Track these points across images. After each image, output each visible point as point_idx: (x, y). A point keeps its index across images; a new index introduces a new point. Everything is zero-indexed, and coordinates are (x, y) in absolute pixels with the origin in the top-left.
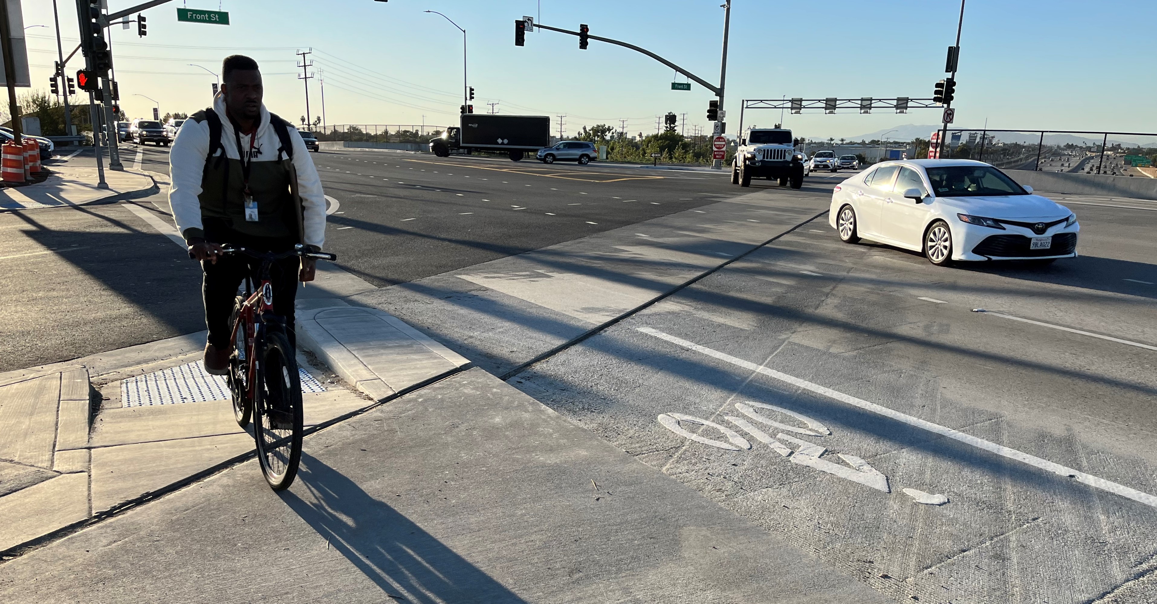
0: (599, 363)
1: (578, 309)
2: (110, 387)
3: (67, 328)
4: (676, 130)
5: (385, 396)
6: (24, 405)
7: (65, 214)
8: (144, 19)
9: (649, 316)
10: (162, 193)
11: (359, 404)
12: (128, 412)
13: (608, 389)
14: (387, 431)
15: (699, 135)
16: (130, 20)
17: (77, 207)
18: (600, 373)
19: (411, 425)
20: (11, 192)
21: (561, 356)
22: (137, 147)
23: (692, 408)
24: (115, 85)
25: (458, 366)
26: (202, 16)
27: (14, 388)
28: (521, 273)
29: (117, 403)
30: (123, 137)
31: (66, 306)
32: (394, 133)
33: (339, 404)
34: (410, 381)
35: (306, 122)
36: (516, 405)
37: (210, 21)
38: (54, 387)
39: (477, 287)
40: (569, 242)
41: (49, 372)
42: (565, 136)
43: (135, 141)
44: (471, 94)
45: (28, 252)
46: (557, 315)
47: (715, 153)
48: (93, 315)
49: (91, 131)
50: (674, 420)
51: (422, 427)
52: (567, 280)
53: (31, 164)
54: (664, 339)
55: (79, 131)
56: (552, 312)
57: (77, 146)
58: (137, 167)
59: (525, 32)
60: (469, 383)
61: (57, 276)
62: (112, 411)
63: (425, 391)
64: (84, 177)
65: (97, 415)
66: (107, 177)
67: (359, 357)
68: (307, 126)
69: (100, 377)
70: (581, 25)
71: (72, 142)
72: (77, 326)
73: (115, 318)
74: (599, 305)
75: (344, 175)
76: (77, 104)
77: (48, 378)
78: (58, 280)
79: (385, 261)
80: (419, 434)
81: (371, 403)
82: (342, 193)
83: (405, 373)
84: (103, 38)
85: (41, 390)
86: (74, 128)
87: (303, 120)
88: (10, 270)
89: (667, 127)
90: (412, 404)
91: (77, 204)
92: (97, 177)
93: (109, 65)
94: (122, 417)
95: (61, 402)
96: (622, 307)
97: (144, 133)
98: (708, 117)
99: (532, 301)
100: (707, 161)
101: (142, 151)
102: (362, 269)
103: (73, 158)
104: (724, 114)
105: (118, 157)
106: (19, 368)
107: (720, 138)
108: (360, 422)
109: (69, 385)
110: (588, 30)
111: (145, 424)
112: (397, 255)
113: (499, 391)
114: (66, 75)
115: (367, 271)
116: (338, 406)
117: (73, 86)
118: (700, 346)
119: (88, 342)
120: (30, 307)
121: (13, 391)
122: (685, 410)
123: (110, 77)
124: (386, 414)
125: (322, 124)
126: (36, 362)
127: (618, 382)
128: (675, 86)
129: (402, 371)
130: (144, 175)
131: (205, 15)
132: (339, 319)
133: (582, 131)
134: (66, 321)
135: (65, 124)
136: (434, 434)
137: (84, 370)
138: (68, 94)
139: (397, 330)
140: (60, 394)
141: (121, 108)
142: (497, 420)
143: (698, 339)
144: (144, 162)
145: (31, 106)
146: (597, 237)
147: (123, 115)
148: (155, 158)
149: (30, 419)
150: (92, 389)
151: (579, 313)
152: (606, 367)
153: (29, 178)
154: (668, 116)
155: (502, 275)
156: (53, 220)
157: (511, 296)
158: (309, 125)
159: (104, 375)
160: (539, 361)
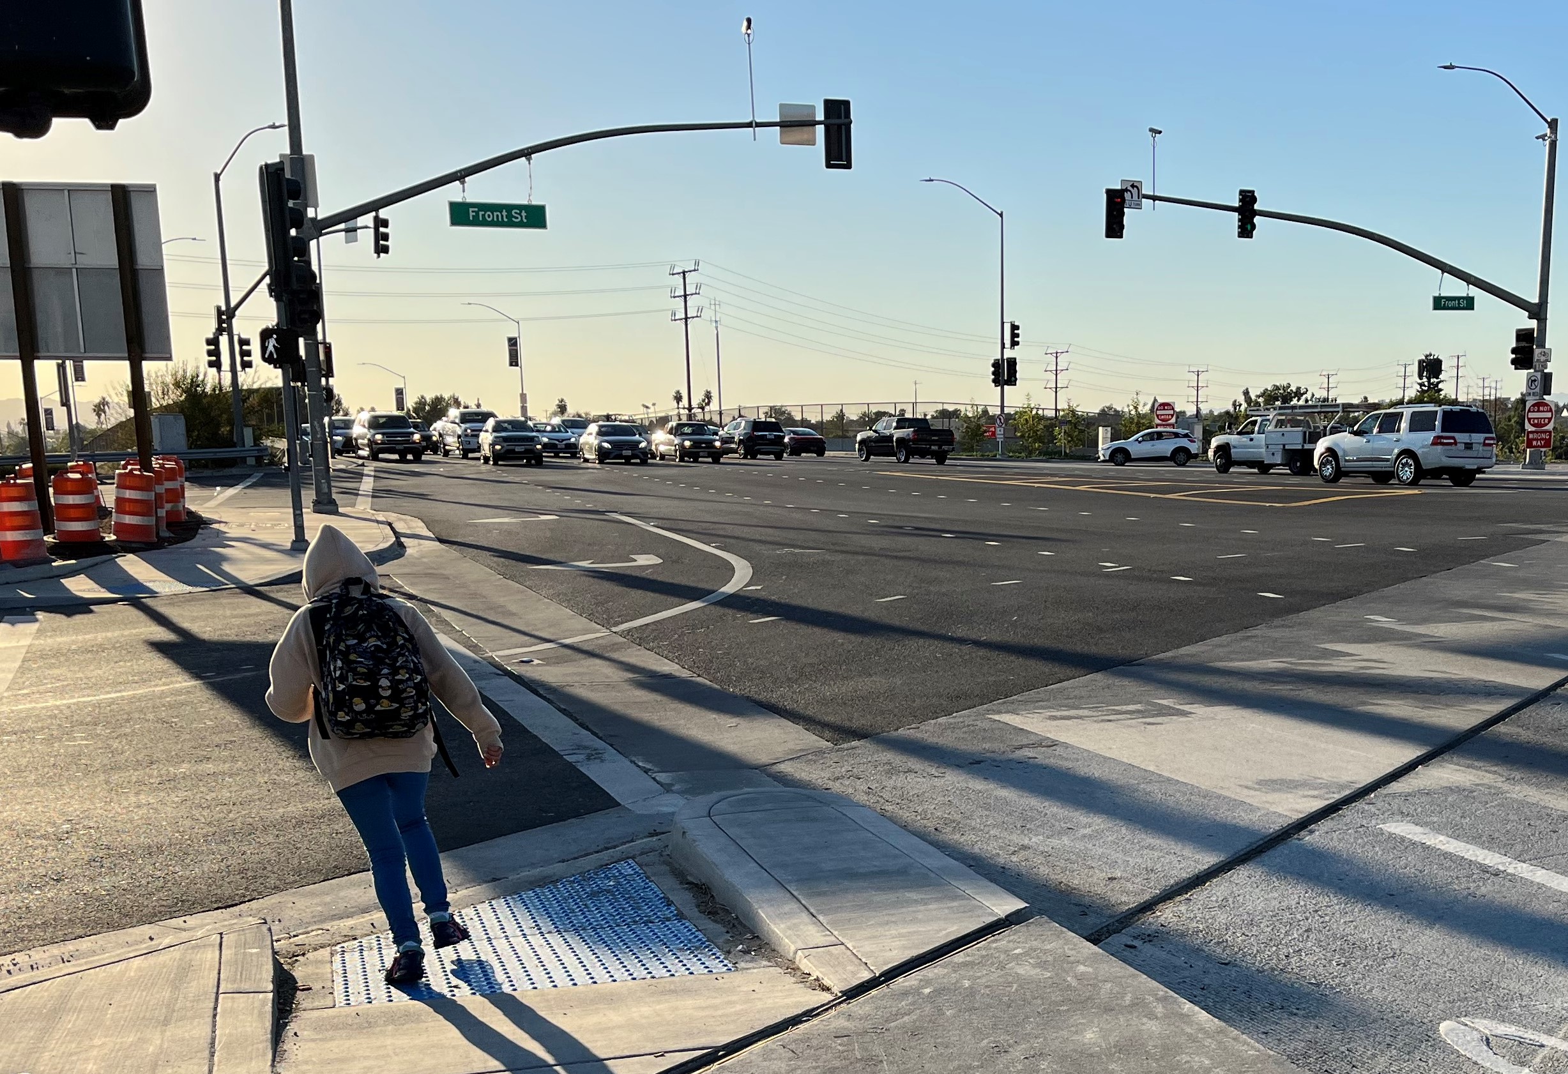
0: (1302, 903)
1: (1250, 784)
2: (312, 962)
3: (230, 838)
4: (1441, 390)
5: (855, 982)
6: (151, 1003)
7: (229, 604)
8: (385, 223)
9: (1407, 796)
10: (411, 555)
11: (802, 1000)
12: (347, 1016)
13: (1323, 961)
14: (861, 1060)
15: (1493, 398)
16: (359, 225)
17: (250, 590)
18: (1305, 925)
19: (910, 1048)
20: (132, 563)
21: (1218, 889)
22: (363, 465)
23: (1516, 1007)
24: (328, 349)
25: (1003, 915)
26: (495, 214)
27: (135, 967)
28: (1125, 708)
29: (324, 997)
30: (339, 446)
31: (231, 792)
32: (855, 418)
33: (760, 999)
34: (905, 948)
35: (685, 402)
36: (1128, 1002)
37: (510, 224)
38: (208, 966)
39: (1033, 739)
40: (1224, 637)
41: (199, 934)
42: (1205, 410)
43: (361, 452)
44: (1014, 335)
45: (160, 683)
46: (1205, 797)
47: (1531, 436)
48: (281, 810)
49: (281, 436)
50: (1476, 1035)
51: (933, 1052)
52: (1222, 720)
53: (168, 506)
54: (1442, 848)
55: (257, 439)
56: (1194, 790)
57: (252, 466)
58: (363, 506)
59: (1125, 210)
60: (1026, 954)
61: (216, 730)
62: (316, 1013)
63: (936, 971)
64: (266, 528)
65: (286, 1024)
66: (307, 527)
67: (800, 897)
68: (687, 411)
69: (292, 940)
70: (1242, 192)
71: (244, 460)
72: (250, 834)
73: (323, 817)
74: (1295, 775)
75: (761, 508)
76: (255, 386)
77: (198, 946)
78: (217, 739)
79: (844, 688)
80: (927, 1066)
81: (826, 997)
82: (757, 547)
83: (893, 932)
84: (309, 263)
85: (184, 971)
86: (248, 433)
87: (678, 398)
88: (128, 721)
89: (1421, 385)
90: (910, 999)
91: (251, 583)
92: (289, 528)
93: (317, 315)
94: (335, 1027)
95: (221, 996)
96: (1345, 778)
97: (379, 437)
98: (1513, 362)
99: (1152, 768)
100: (1511, 452)
101: (373, 473)
102: (799, 708)
103: (246, 491)
104: (1547, 356)
105: (330, 487)
106: (141, 922)
107: (1540, 405)
108: (806, 1039)
109: (236, 961)
110: (1254, 200)
111: (379, 1043)
112: (871, 675)
113: (1090, 970)
114: (235, 332)
115: (810, 712)
116: (759, 1005)
117: (248, 353)
118: (1524, 865)
119: (269, 868)
120: (162, 794)
121: (132, 974)
122: (1500, 1012)
123: (320, 337)
124: (857, 1023)
125: (714, 406)
126: (174, 909)
127: (1346, 946)
128: (1440, 303)
129: (887, 928)
130: (378, 522)
131: (501, 212)
132: (758, 815)
133: (1241, 399)
134: (230, 824)
135: (232, 425)
136: (959, 1067)
137: (265, 928)
138: (239, 368)
139: (874, 838)
140: (219, 979)
141: (336, 391)
142: (1090, 1036)
143: (1519, 847)
144: (376, 494)
145: (170, 392)
146: (1283, 626)
147: (339, 403)
148: (399, 486)
149: (163, 1032)
150: (277, 966)
151: (1252, 793)
152: (1317, 911)
153: (165, 534)
154: (1424, 361)
155: (1086, 712)
156: (208, 617)
157: (1105, 758)
158: (690, 408)
159: (300, 937)
160: (1170, 899)
